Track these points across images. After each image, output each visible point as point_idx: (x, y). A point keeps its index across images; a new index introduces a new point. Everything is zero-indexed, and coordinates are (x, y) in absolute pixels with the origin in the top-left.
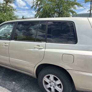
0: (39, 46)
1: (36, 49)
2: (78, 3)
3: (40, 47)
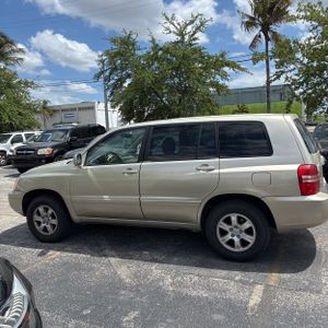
0: (207, 165)
1: (201, 171)
2: (234, 63)
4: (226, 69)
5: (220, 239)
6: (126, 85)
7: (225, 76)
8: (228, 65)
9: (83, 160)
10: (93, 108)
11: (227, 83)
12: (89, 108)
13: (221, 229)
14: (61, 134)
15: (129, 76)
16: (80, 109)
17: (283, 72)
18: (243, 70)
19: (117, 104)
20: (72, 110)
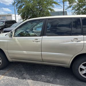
1: (74, 42)
3: (78, 40)
4: (53, 4)
5: (80, 72)
6: (23, 8)
7: (53, 6)
8: (54, 3)
9: (13, 34)
10: (11, 16)
11: (53, 9)
12: (10, 16)
13: (81, 68)
14: (2, 22)
15: (23, 5)
16: (7, 16)
17: (72, 6)
18: (59, 5)
19: (20, 13)
20: (5, 16)
